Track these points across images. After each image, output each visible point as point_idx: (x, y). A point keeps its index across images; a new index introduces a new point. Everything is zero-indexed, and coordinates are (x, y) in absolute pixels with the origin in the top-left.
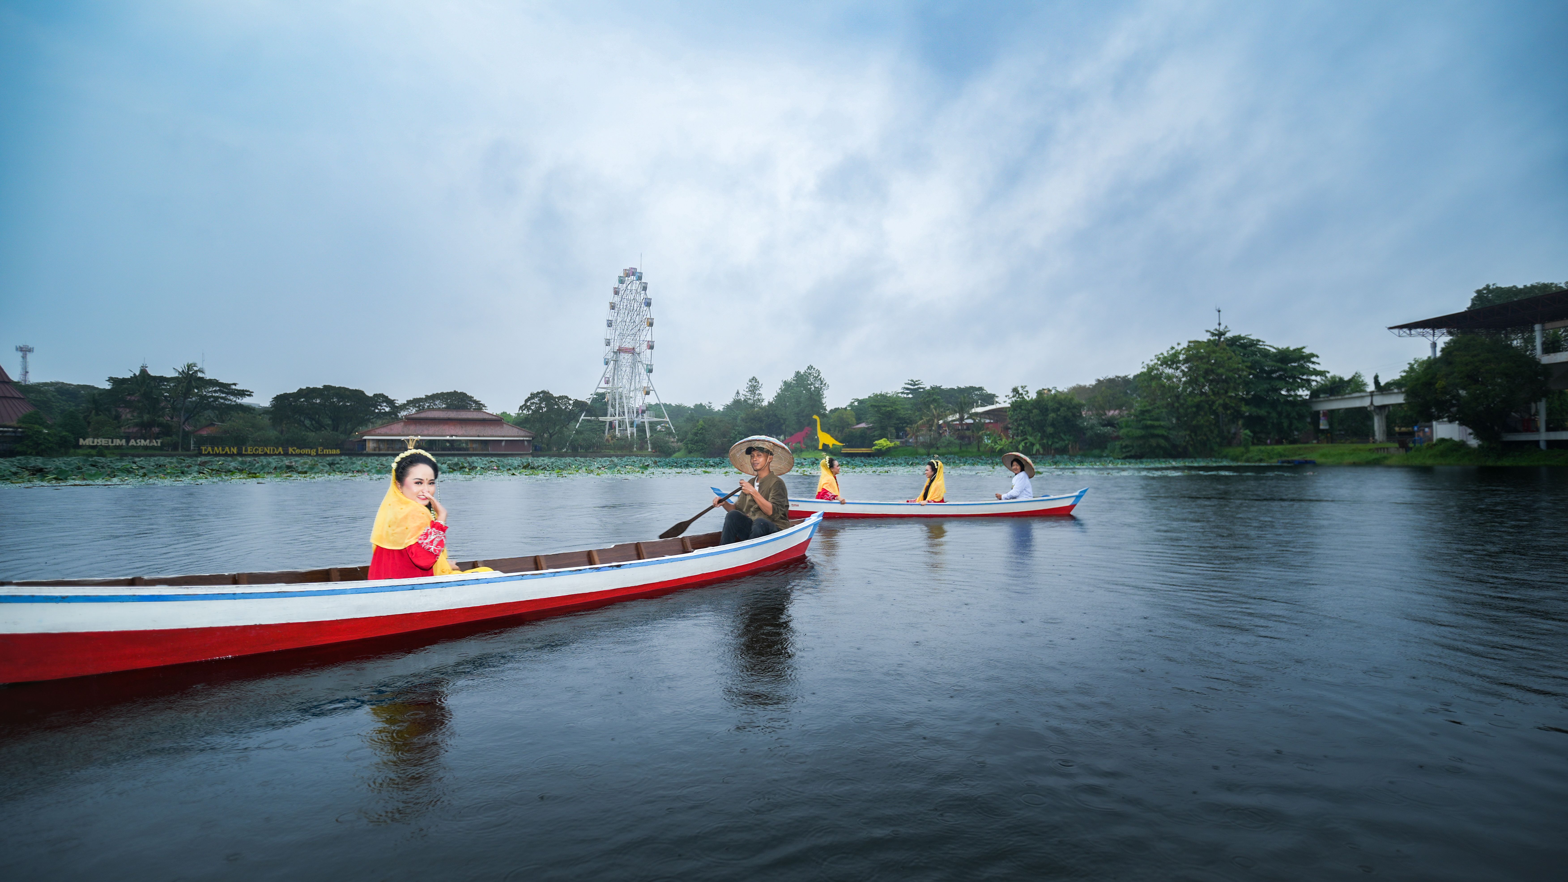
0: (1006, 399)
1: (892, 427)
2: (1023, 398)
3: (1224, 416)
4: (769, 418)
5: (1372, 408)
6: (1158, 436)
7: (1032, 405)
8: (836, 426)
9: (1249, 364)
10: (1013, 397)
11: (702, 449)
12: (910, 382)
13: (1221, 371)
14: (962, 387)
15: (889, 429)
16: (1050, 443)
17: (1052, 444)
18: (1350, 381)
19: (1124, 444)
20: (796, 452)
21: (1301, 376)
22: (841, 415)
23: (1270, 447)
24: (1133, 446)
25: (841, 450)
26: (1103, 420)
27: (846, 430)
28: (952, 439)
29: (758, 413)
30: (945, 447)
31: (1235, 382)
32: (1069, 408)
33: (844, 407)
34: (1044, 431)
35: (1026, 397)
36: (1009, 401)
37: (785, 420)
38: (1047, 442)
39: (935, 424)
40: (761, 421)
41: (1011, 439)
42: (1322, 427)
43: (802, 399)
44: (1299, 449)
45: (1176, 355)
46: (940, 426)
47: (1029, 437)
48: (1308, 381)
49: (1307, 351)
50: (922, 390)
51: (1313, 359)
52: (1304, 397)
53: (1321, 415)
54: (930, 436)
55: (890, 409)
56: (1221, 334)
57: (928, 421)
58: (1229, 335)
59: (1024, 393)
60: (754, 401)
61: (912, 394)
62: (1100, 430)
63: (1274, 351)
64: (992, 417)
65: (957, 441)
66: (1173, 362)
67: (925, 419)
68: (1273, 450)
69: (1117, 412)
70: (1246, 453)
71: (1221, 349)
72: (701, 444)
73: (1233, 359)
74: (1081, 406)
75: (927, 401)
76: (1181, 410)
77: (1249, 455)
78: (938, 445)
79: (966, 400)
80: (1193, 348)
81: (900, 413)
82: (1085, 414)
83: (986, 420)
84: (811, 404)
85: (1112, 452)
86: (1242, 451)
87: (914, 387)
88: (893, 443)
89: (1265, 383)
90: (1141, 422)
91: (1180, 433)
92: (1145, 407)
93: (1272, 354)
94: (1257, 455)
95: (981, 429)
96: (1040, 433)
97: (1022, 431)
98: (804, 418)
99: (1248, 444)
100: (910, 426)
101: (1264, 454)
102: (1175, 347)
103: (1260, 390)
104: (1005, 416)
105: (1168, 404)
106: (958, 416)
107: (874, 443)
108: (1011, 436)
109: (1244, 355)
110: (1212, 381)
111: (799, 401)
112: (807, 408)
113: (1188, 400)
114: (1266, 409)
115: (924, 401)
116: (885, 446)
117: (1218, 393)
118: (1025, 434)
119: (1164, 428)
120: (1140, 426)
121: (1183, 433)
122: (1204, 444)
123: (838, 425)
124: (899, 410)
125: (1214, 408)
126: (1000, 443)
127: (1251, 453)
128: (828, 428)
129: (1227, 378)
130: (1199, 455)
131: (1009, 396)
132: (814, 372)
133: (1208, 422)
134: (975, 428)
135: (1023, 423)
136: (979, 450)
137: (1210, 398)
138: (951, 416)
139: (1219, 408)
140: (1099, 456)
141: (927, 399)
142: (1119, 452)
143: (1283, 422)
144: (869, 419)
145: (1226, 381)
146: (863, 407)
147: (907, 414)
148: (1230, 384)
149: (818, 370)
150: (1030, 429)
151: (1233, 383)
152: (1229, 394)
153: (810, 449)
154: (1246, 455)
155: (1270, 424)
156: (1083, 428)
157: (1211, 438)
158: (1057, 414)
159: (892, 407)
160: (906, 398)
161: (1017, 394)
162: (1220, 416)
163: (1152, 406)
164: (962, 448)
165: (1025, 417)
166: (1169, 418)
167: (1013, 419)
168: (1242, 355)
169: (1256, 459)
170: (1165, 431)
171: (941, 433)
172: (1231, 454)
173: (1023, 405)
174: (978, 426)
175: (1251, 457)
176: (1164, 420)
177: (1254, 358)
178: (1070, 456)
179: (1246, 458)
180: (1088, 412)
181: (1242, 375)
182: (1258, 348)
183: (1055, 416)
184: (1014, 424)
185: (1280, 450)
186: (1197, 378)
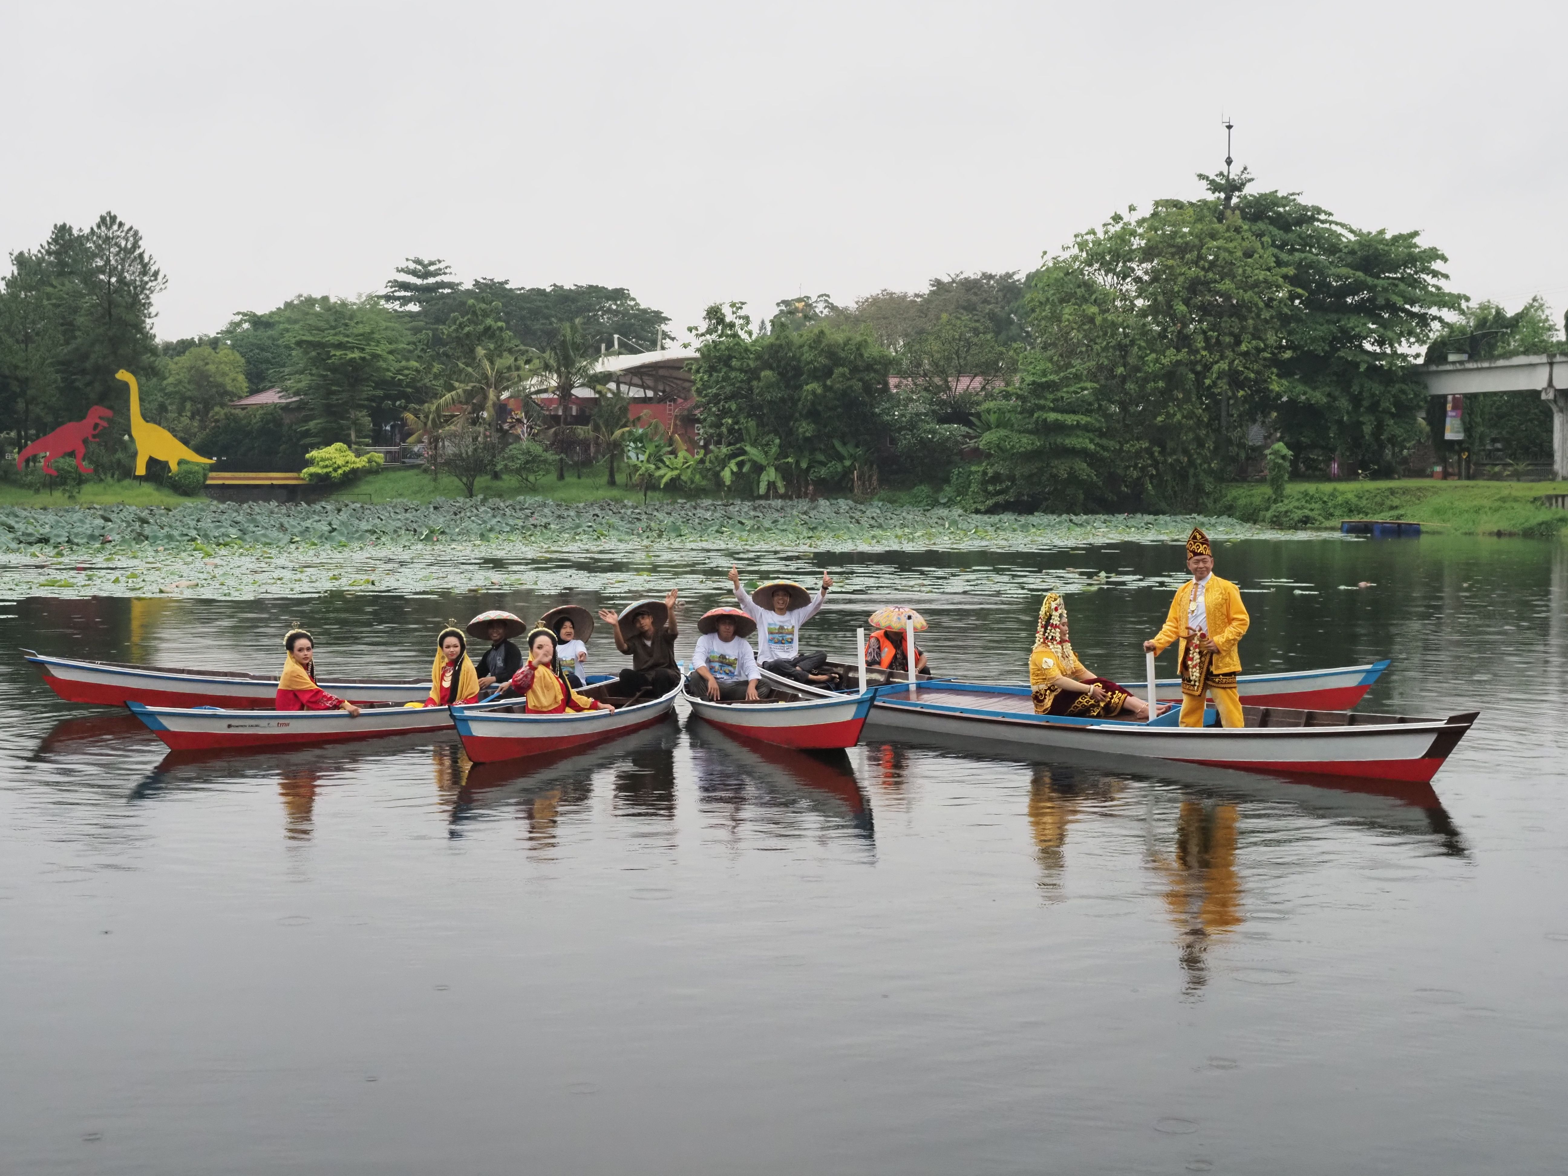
0: (691, 338)
1: (361, 407)
2: (735, 335)
3: (1231, 402)
5: (1551, 396)
6: (1073, 452)
7: (759, 357)
8: (184, 399)
9: (1291, 271)
10: (709, 331)
12: (412, 266)
13: (1227, 285)
14: (566, 287)
15: (353, 414)
16: (804, 465)
17: (809, 467)
18: (1519, 317)
19: (991, 472)
20: (64, 483)
21: (1407, 307)
22: (200, 363)
23: (1327, 487)
24: (1012, 478)
25: (205, 477)
26: (942, 403)
27: (218, 412)
28: (537, 449)
30: (518, 471)
31: (1258, 316)
32: (855, 370)
33: (210, 334)
34: (791, 432)
35: (743, 335)
36: (697, 343)
37: (24, 382)
38: (797, 463)
39: (489, 403)
41: (702, 452)
42: (1449, 436)
43: (80, 320)
44: (1392, 492)
45: (1123, 236)
46: (502, 410)
47: (748, 448)
48: (1424, 320)
49: (1423, 243)
50: (447, 291)
51: (1437, 265)
52: (1414, 361)
53: (1449, 406)
54: (475, 439)
55: (356, 355)
56: (1232, 187)
57: (470, 394)
58: (1250, 190)
59: (739, 322)
61: (419, 302)
62: (933, 432)
63: (1352, 237)
64: (649, 382)
65: (550, 456)
66: (1117, 256)
67: (460, 388)
68: (1333, 495)
69: (978, 382)
70: (1275, 501)
71: (1228, 230)
73: (1256, 256)
74: (886, 365)
75: (468, 335)
76: (1130, 386)
77: (1281, 507)
78: (499, 467)
79: (575, 333)
80: (1165, 222)
81: (385, 360)
82: (896, 387)
83: (636, 393)
84: (110, 333)
85: (961, 491)
86: (1266, 497)
87: (425, 282)
88: (365, 458)
89: (1327, 321)
90: (1033, 415)
91: (1126, 447)
92: (1045, 375)
93: (1346, 247)
94: (1298, 508)
95: (619, 419)
96: (780, 438)
97: (731, 431)
98: (88, 378)
99: (1282, 477)
100: (417, 407)
101: (1313, 506)
102: (1123, 215)
103: (1314, 340)
104: (687, 384)
105: (1100, 367)
106: (553, 381)
107: (307, 456)
108: (702, 443)
109: (1281, 248)
110: (1205, 310)
111: (71, 324)
112: (97, 348)
113: (1149, 358)
114: (1327, 389)
115: (456, 330)
116: (339, 467)
117: (1218, 342)
118: (740, 439)
119: (1088, 431)
120: (1030, 426)
121: (1133, 446)
122: (1182, 475)
123: (189, 394)
124: (379, 356)
125: (1208, 382)
126: (672, 464)
127: (1286, 501)
128: (163, 408)
129: (1242, 305)
130: (1168, 505)
131: (696, 329)
132: (118, 233)
133: (1191, 418)
134: (601, 417)
135: (734, 407)
136: (612, 483)
137: (1199, 357)
138: (535, 380)
139: (1219, 382)
140: (928, 505)
141: (467, 329)
142: (977, 492)
143: (1364, 423)
144: (290, 379)
145: (1238, 311)
146: (269, 338)
147: (408, 369)
148: (1246, 320)
149: (131, 228)
150: (752, 424)
151: (1253, 318)
152: (1243, 347)
153: (109, 475)
154: (1274, 507)
155: (1334, 428)
156: (891, 426)
157: (1199, 461)
158: (825, 386)
159: (363, 349)
160: (403, 317)
161: (718, 323)
162: (1223, 405)
163: (1062, 374)
164: (566, 474)
165: (740, 388)
166: (1100, 405)
167: (706, 396)
168: (1277, 247)
169: (1296, 519)
170: (1091, 441)
171: (507, 431)
172: (1242, 502)
173: (735, 357)
174: (612, 412)
175: (1286, 512)
176: (1088, 412)
177: (1303, 255)
178: (856, 502)
179: (1275, 516)
180: (905, 382)
181: (1276, 300)
182: (1315, 230)
183: (819, 391)
184: (710, 409)
185: (1349, 496)
186: (1172, 300)
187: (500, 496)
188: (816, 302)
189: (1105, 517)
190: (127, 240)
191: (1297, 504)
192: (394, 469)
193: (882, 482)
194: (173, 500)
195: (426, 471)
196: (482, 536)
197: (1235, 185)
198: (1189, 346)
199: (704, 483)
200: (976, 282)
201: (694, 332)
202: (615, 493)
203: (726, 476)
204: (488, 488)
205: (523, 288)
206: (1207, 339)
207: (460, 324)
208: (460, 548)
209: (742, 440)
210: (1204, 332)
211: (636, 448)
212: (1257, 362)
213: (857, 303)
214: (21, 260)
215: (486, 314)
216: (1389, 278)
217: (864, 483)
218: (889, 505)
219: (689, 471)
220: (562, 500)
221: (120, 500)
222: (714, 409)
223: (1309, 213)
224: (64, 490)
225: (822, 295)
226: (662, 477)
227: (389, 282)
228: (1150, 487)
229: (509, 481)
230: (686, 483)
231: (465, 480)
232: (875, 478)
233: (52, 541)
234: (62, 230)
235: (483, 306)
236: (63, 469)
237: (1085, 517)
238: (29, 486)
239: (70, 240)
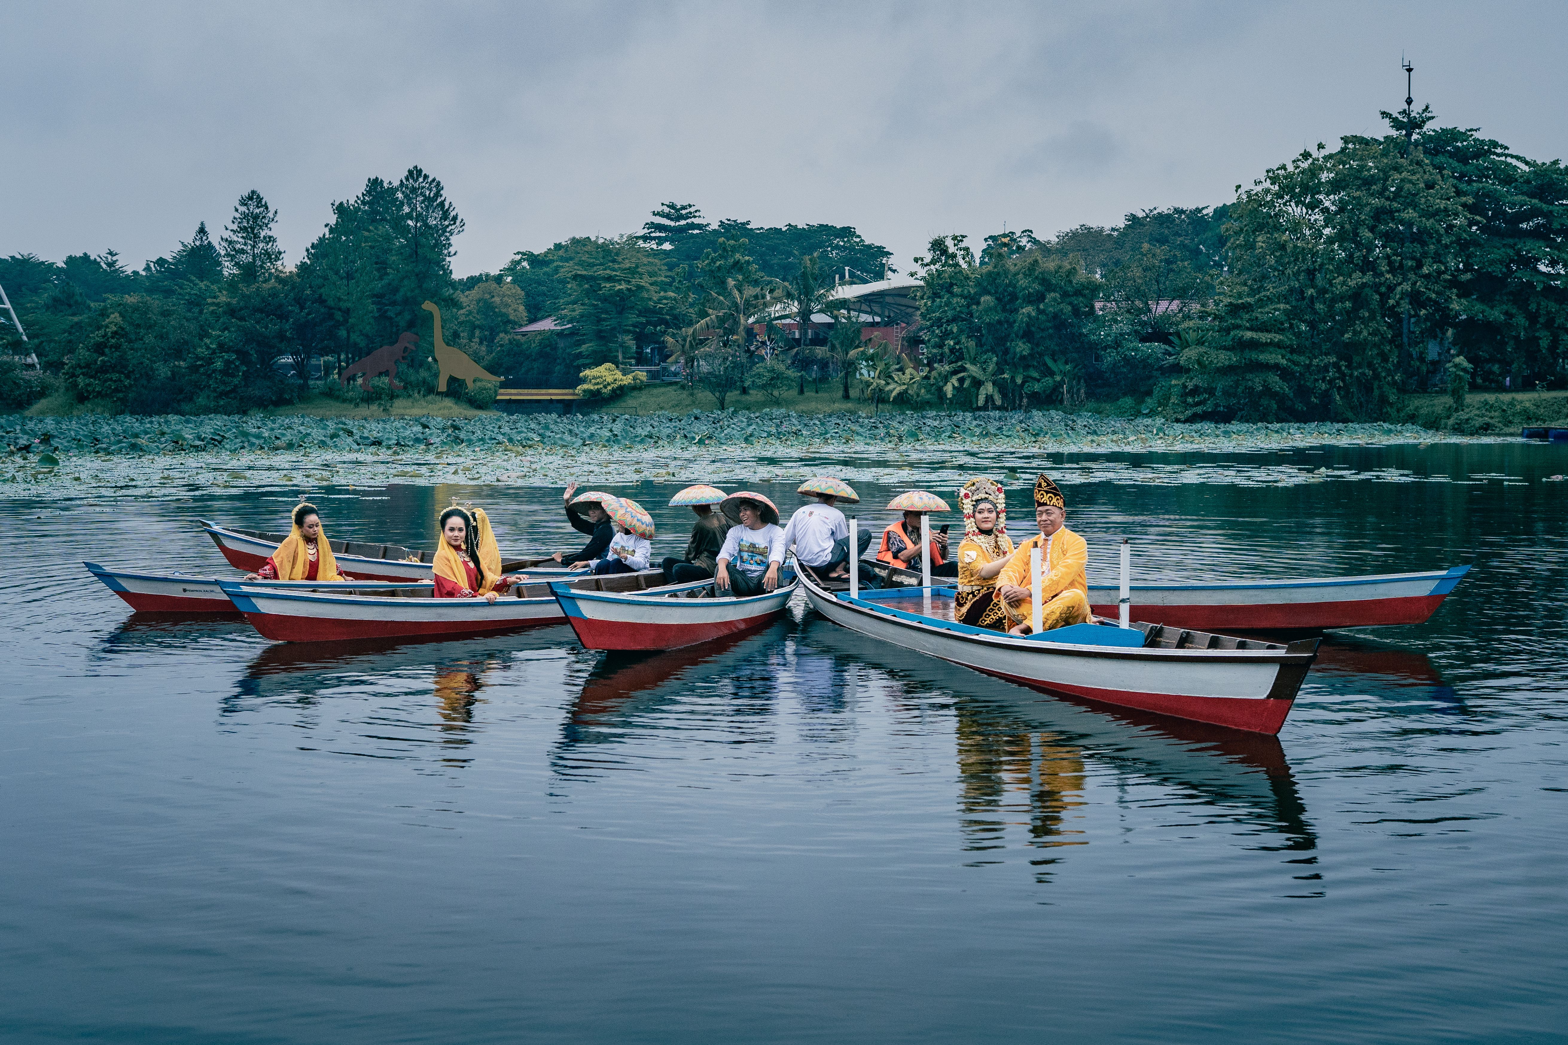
0: (916, 267)
2: (957, 265)
3: (1413, 320)
4: (302, 308)
6: (1266, 367)
7: (978, 284)
8: (474, 327)
9: (1470, 200)
10: (933, 262)
11: (117, 390)
12: (667, 210)
13: (1410, 214)
15: (621, 338)
16: (1019, 381)
17: (1023, 383)
19: (1190, 385)
20: (379, 398)
22: (487, 296)
23: (1506, 397)
25: (496, 394)
26: (1143, 324)
27: (503, 338)
28: (781, 367)
29: (274, 294)
30: (763, 387)
31: (1439, 241)
32: (1065, 295)
33: (494, 272)
34: (1006, 352)
35: (964, 265)
36: (922, 272)
37: (347, 312)
38: (1013, 378)
40: (283, 317)
41: (927, 369)
43: (390, 257)
45: (1314, 171)
46: (750, 333)
47: (968, 366)
50: (696, 232)
54: (726, 359)
55: (623, 286)
56: (1414, 124)
57: (722, 320)
58: (1430, 127)
59: (960, 253)
60: (254, 256)
61: (672, 242)
62: (1136, 349)
63: (1526, 169)
64: (876, 308)
65: (792, 373)
66: (1306, 189)
67: (713, 315)
68: (1512, 404)
69: (1175, 305)
70: (1457, 410)
71: (1412, 161)
72: (115, 376)
73: (1437, 187)
74: (1091, 290)
75: (719, 268)
76: (1319, 306)
77: (1463, 415)
78: (746, 384)
79: (814, 264)
80: (1353, 156)
81: (648, 291)
82: (1101, 310)
83: (865, 318)
84: (417, 270)
85: (1164, 402)
86: (1447, 406)
87: (677, 224)
88: (630, 377)
89: (1504, 245)
90: (1229, 333)
91: (1315, 362)
92: (1241, 298)
93: (1521, 177)
94: (1478, 416)
95: (853, 341)
96: (997, 356)
97: (952, 350)
98: (399, 308)
99: (1462, 387)
100: (675, 331)
101: (1493, 414)
102: (1312, 152)
103: (1492, 262)
104: (910, 310)
105: (1291, 290)
106: (795, 307)
107: (581, 375)
108: (925, 362)
109: (1460, 178)
110: (1388, 237)
111: (384, 263)
112: (406, 282)
113: (1337, 281)
114: (1505, 307)
115: (709, 264)
116: (609, 384)
117: (1401, 265)
118: (961, 358)
119: (1279, 347)
120: (1227, 344)
121: (1322, 360)
122: (1366, 387)
123: (477, 323)
124: (643, 286)
125: (1391, 302)
126: (900, 380)
127: (1467, 410)
128: (456, 335)
129: (1422, 231)
130: (1355, 414)
131: (922, 260)
132: (424, 184)
133: (1376, 335)
134: (837, 338)
135: (955, 330)
136: (846, 397)
137: (1383, 279)
138: (778, 307)
139: (1402, 302)
140: (1132, 415)
141: (718, 263)
142: (1178, 404)
143: (1541, 339)
144: (565, 308)
145: (1420, 238)
146: (544, 274)
147: (666, 298)
148: (1428, 245)
149: (434, 180)
150: (972, 344)
151: (1434, 244)
152: (1425, 270)
153: (416, 391)
154: (1455, 415)
155: (1512, 343)
156: (1097, 345)
157: (1383, 374)
158: (1038, 308)
159: (629, 282)
160: (658, 254)
161: (942, 255)
162: (1405, 323)
163: (1257, 297)
164: (805, 390)
165: (960, 312)
166: (1291, 325)
167: (930, 319)
168: (1455, 178)
169: (1477, 425)
170: (1283, 357)
171: (754, 352)
172: (1424, 411)
173: (956, 284)
174: (846, 334)
175: (1467, 420)
176: (1281, 331)
177: (1481, 185)
178: (1065, 413)
179: (1457, 424)
180: (1109, 305)
181: (1455, 227)
182: (1493, 162)
183: (1033, 314)
184: (933, 331)
185: (1527, 405)
186: (1357, 229)
187: (748, 409)
188: (1020, 237)
189: (1298, 424)
190: (431, 190)
191: (1477, 412)
192: (655, 386)
193: (1090, 395)
194: (471, 412)
195: (683, 387)
196: (746, 440)
197: (1416, 123)
198: (1374, 269)
199: (928, 396)
200: (1169, 216)
201: (920, 262)
202: (850, 405)
203: (949, 390)
204: (738, 401)
205: (762, 228)
206: (1390, 263)
207: (712, 259)
208: (730, 449)
209: (963, 359)
210: (1388, 257)
211: (868, 366)
212: (1438, 283)
213: (1058, 237)
214: (341, 209)
215: (734, 249)
216: (1562, 205)
217: (1072, 396)
218: (1097, 416)
219: (915, 386)
220: (803, 412)
221: (425, 412)
222: (937, 331)
223: (1486, 147)
224: (379, 404)
225: (1025, 231)
226: (892, 391)
227: (647, 224)
228: (1338, 398)
229: (756, 395)
230: (912, 396)
231: (717, 394)
232: (1082, 391)
233: (384, 444)
234: (375, 184)
235: (732, 242)
236: (378, 386)
237: (1279, 425)
238: (351, 401)
239: (382, 192)
